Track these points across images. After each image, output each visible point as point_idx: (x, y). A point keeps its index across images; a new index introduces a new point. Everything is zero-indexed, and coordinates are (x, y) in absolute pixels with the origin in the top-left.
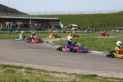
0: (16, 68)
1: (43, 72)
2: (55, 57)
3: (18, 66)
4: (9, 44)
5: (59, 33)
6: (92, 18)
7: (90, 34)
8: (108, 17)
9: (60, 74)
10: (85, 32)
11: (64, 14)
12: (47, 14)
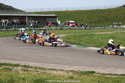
0: (13, 66)
1: (40, 70)
2: (52, 54)
3: (15, 64)
4: (5, 42)
5: (56, 30)
6: (89, 14)
7: (87, 30)
8: (105, 13)
9: (57, 71)
10: (83, 28)
11: (61, 10)
12: (44, 11)
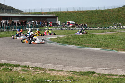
0: (13, 67)
1: (40, 70)
2: (52, 54)
3: (15, 64)
4: (5, 42)
5: (56, 30)
6: (89, 15)
7: (88, 31)
8: (105, 13)
9: (57, 72)
11: (61, 11)
12: (44, 11)
